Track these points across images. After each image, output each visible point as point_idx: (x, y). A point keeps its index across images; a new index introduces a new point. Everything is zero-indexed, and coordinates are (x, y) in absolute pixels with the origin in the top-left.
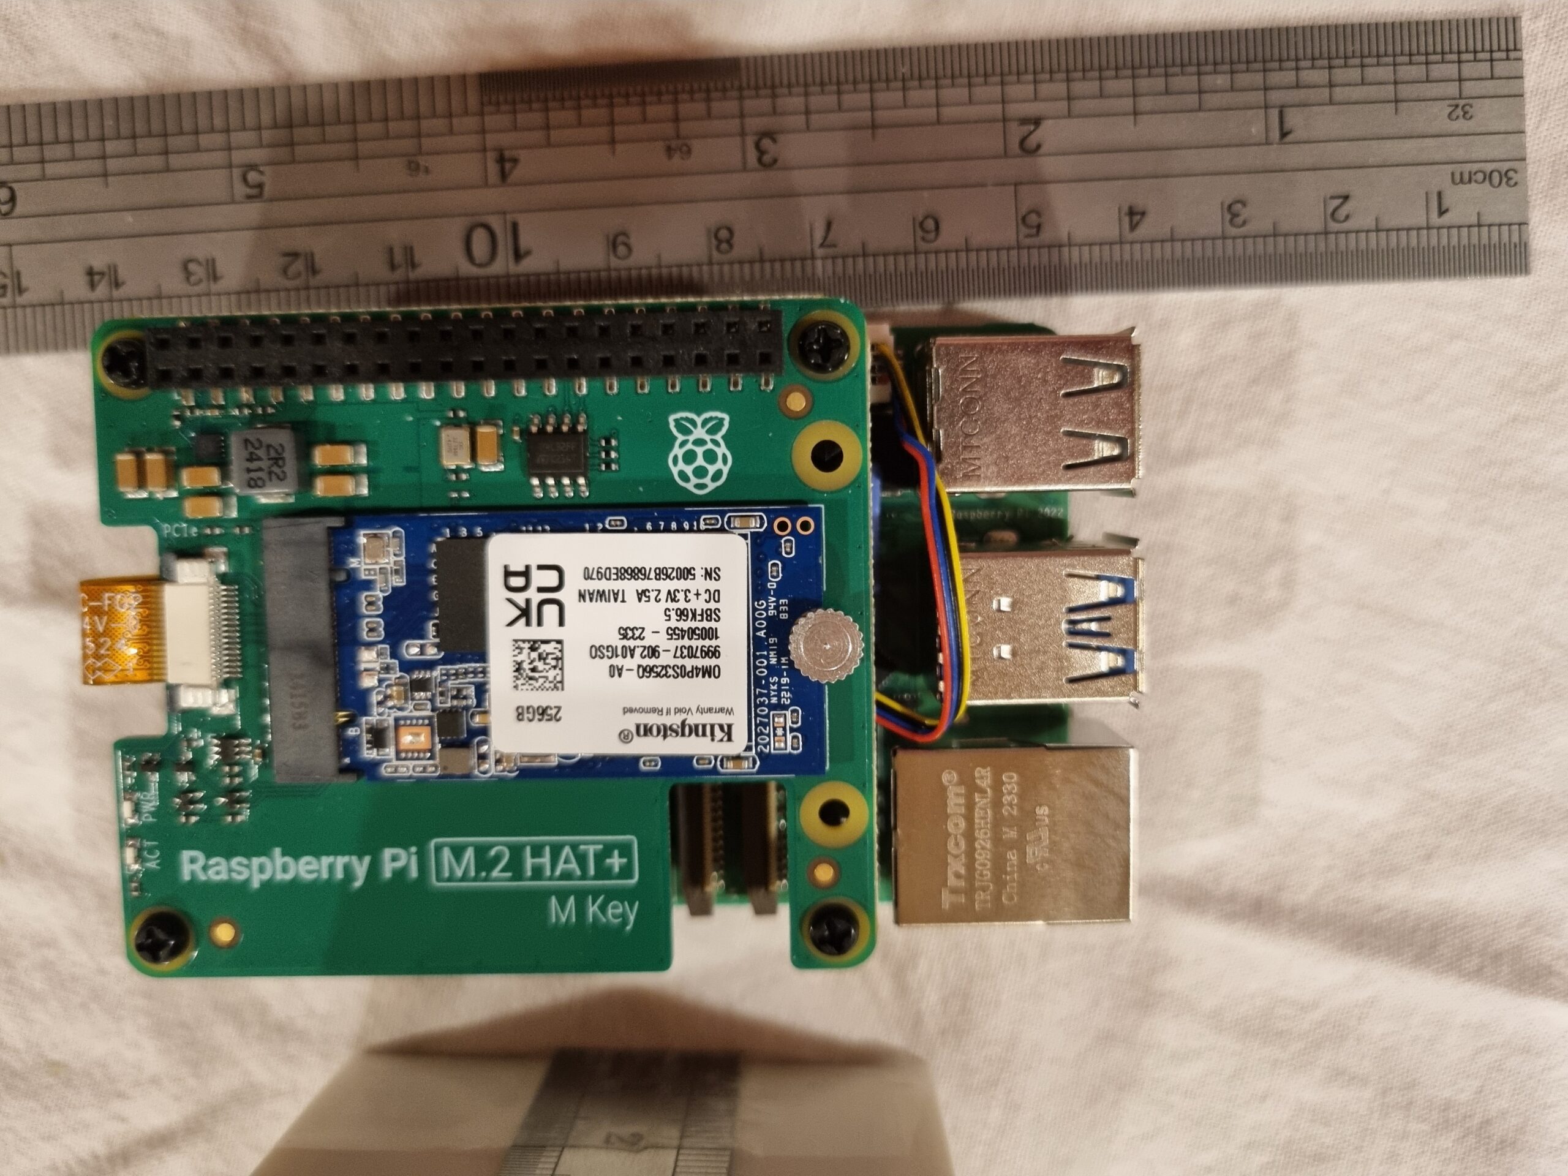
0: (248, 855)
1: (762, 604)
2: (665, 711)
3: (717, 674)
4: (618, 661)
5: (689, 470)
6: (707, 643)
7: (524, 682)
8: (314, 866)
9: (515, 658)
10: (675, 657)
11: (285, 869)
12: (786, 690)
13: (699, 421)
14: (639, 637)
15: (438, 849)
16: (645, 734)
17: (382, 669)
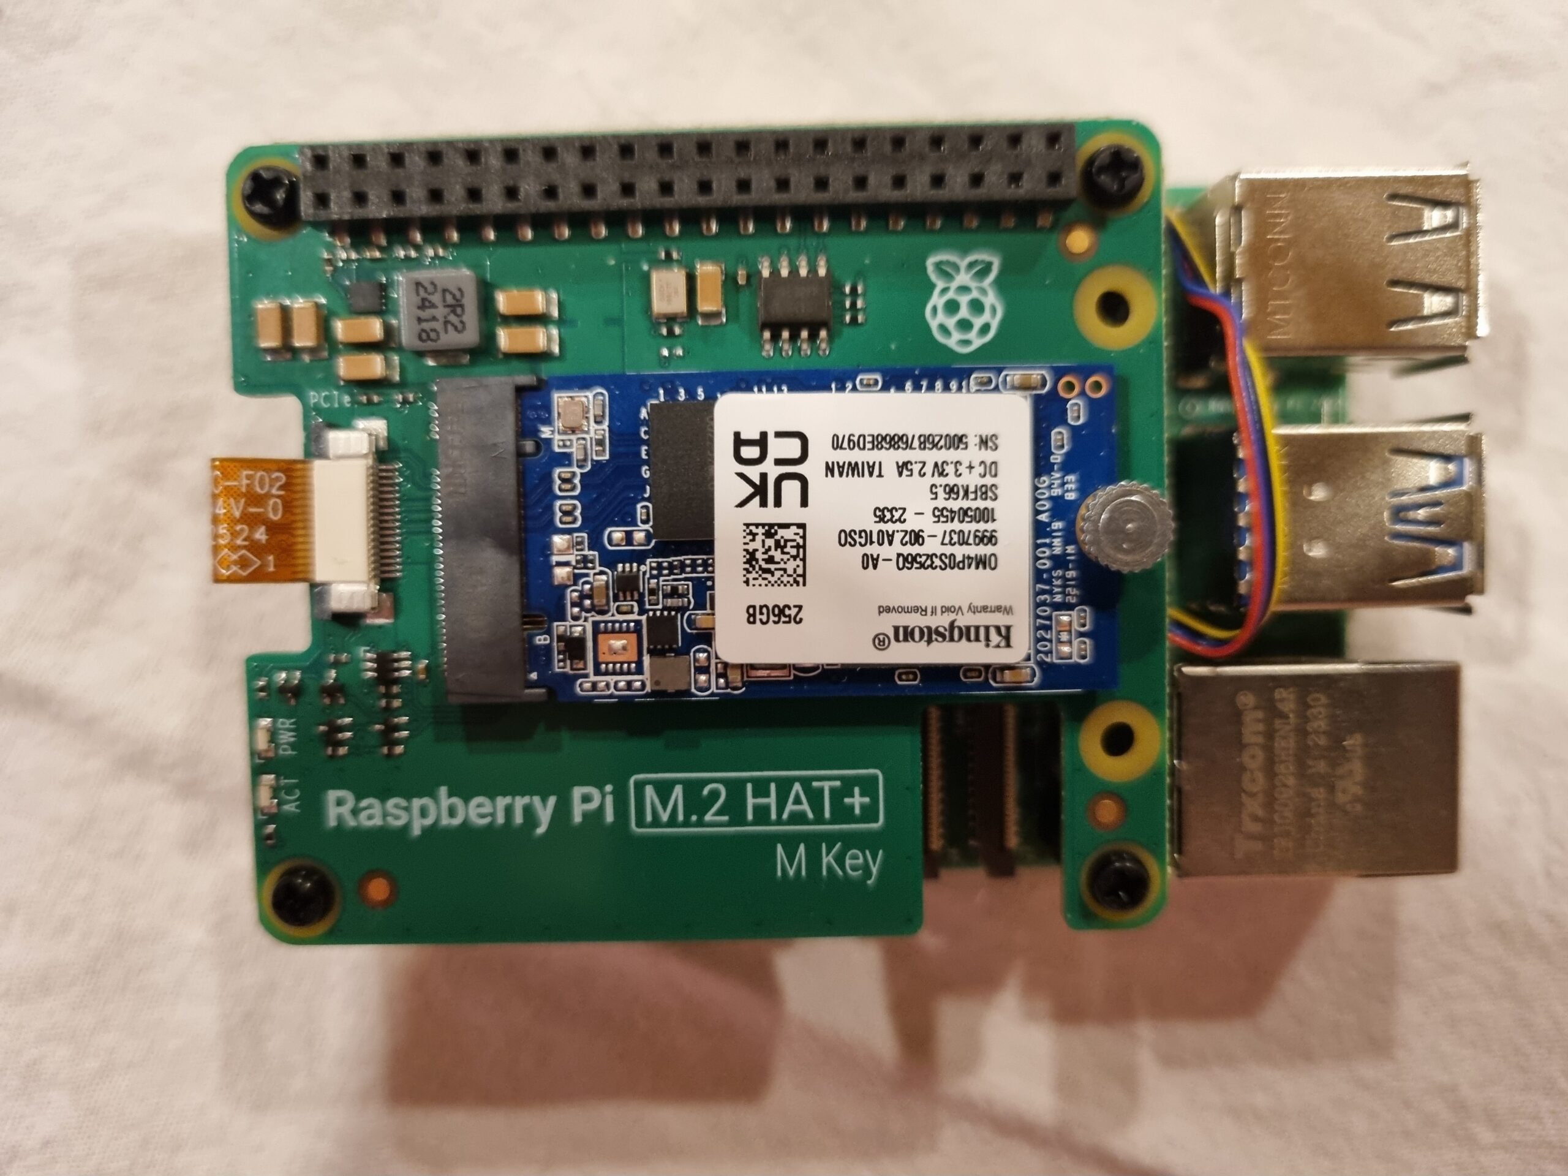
0: (408, 797)
1: (1044, 482)
2: (929, 611)
3: (993, 565)
4: (873, 550)
5: (951, 322)
6: (982, 526)
7: (757, 576)
8: (487, 809)
9: (746, 547)
10: (942, 544)
11: (452, 812)
12: (1073, 586)
13: (963, 264)
14: (899, 520)
15: (640, 786)
16: (906, 640)
17: (577, 562)
